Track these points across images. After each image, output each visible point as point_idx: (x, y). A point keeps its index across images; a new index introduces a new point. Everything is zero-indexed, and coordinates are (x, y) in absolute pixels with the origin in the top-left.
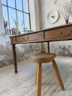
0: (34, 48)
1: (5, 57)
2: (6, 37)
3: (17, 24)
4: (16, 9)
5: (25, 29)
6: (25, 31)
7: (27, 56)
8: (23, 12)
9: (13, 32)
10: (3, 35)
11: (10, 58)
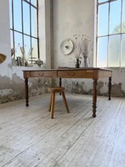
0: (43, 82)
2: (12, 69)
4: (23, 33)
5: (32, 58)
7: (34, 92)
8: (31, 36)
9: (19, 62)
10: (10, 66)
11: (16, 93)
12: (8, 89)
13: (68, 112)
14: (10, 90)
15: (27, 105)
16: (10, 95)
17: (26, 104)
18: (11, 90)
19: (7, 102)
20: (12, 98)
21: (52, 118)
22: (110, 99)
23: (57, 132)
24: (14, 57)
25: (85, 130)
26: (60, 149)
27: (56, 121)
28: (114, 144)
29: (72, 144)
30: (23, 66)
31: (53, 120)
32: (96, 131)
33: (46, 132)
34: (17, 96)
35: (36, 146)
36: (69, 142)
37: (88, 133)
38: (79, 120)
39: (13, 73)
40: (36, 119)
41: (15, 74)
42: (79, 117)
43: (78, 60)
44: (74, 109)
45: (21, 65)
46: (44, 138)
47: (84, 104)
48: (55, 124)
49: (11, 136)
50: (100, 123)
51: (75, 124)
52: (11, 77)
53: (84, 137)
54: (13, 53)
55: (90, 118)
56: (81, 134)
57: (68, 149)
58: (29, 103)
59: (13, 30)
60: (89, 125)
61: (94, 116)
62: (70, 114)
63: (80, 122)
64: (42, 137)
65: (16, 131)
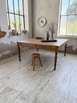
2: (10, 39)
3: (15, 26)
4: (14, 14)
6: (20, 31)
7: (23, 50)
8: (19, 15)
9: (13, 33)
10: (9, 37)
11: (13, 52)
12: (9, 50)
13: (42, 66)
15: (20, 60)
18: (10, 51)
19: (9, 57)
20: (11, 55)
21: (34, 70)
22: (65, 56)
23: (36, 81)
25: (49, 79)
26: (38, 91)
27: (36, 73)
28: (62, 88)
29: (43, 88)
30: (16, 35)
31: (34, 72)
32: (55, 80)
33: (31, 80)
34: (14, 54)
35: (27, 89)
36: (42, 87)
37: (51, 81)
38: (47, 72)
40: (26, 71)
41: (12, 41)
42: (47, 70)
43: (48, 35)
44: (45, 63)
46: (30, 84)
47: (50, 60)
48: (35, 75)
49: (15, 83)
50: (57, 74)
51: (45, 75)
52: (9, 43)
53: (49, 84)
54: (10, 28)
55: (52, 71)
56: (48, 82)
57: (41, 91)
58: (21, 59)
60: (52, 75)
61: (55, 69)
62: (43, 68)
63: (47, 74)
64: (29, 84)
65: (16, 79)
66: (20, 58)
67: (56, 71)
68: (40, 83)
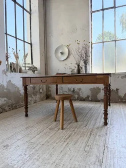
0: (38, 90)
1: (5, 100)
2: (7, 75)
4: (16, 38)
5: (25, 64)
7: (29, 101)
8: (24, 42)
9: (13, 68)
10: (5, 72)
11: (10, 102)
12: (3, 97)
13: (76, 121)
14: (4, 99)
15: (27, 115)
16: (4, 105)
17: (25, 114)
18: (6, 99)
19: (1, 113)
20: (7, 108)
21: (63, 129)
23: (77, 146)
24: (8, 63)
25: (105, 140)
27: (69, 132)
30: (17, 72)
31: (64, 131)
33: (64, 145)
34: (12, 106)
35: (61, 165)
36: (97, 156)
37: (110, 143)
38: (92, 130)
39: (8, 80)
40: (45, 131)
41: (10, 81)
42: (90, 126)
45: (15, 72)
46: (65, 154)
48: (69, 136)
51: (91, 134)
52: (5, 84)
53: (109, 149)
55: (102, 127)
56: (104, 146)
57: (101, 166)
58: (29, 113)
59: (6, 34)
60: (106, 134)
61: (106, 124)
62: (79, 123)
63: (94, 132)
64: (63, 153)
65: (27, 148)
66: (27, 112)
67: (108, 126)
68: (87, 149)
